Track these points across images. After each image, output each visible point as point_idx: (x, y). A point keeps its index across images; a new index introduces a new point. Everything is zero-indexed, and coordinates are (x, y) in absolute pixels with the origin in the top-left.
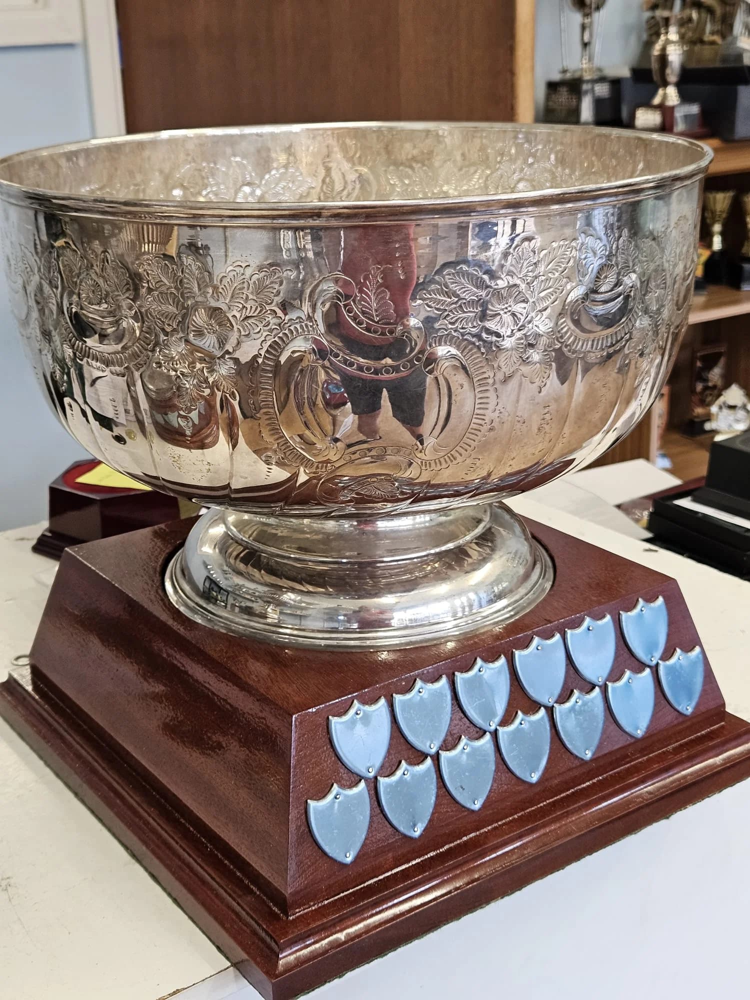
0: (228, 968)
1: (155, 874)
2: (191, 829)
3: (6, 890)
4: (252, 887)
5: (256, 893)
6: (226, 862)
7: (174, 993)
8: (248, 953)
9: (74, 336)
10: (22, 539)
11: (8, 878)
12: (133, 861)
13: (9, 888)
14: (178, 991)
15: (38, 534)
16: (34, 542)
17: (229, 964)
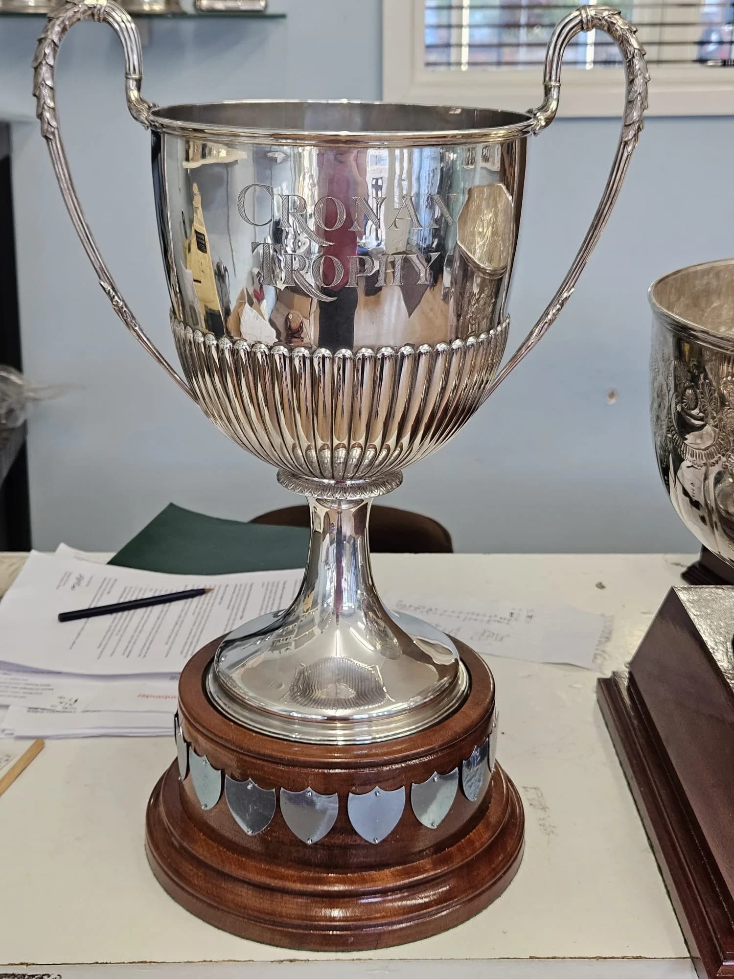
0: (686, 958)
1: (661, 866)
2: (697, 841)
3: (549, 834)
4: (723, 903)
5: (724, 909)
6: (712, 877)
7: (637, 958)
8: (701, 951)
9: (676, 433)
10: (678, 564)
11: (554, 827)
12: (650, 850)
13: (551, 834)
14: (641, 957)
15: (689, 564)
16: (684, 569)
17: (689, 956)
